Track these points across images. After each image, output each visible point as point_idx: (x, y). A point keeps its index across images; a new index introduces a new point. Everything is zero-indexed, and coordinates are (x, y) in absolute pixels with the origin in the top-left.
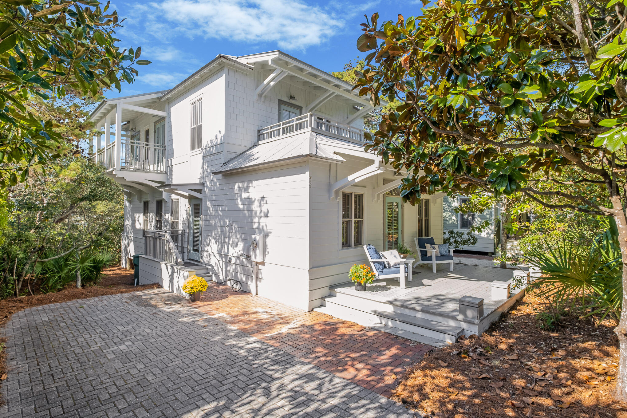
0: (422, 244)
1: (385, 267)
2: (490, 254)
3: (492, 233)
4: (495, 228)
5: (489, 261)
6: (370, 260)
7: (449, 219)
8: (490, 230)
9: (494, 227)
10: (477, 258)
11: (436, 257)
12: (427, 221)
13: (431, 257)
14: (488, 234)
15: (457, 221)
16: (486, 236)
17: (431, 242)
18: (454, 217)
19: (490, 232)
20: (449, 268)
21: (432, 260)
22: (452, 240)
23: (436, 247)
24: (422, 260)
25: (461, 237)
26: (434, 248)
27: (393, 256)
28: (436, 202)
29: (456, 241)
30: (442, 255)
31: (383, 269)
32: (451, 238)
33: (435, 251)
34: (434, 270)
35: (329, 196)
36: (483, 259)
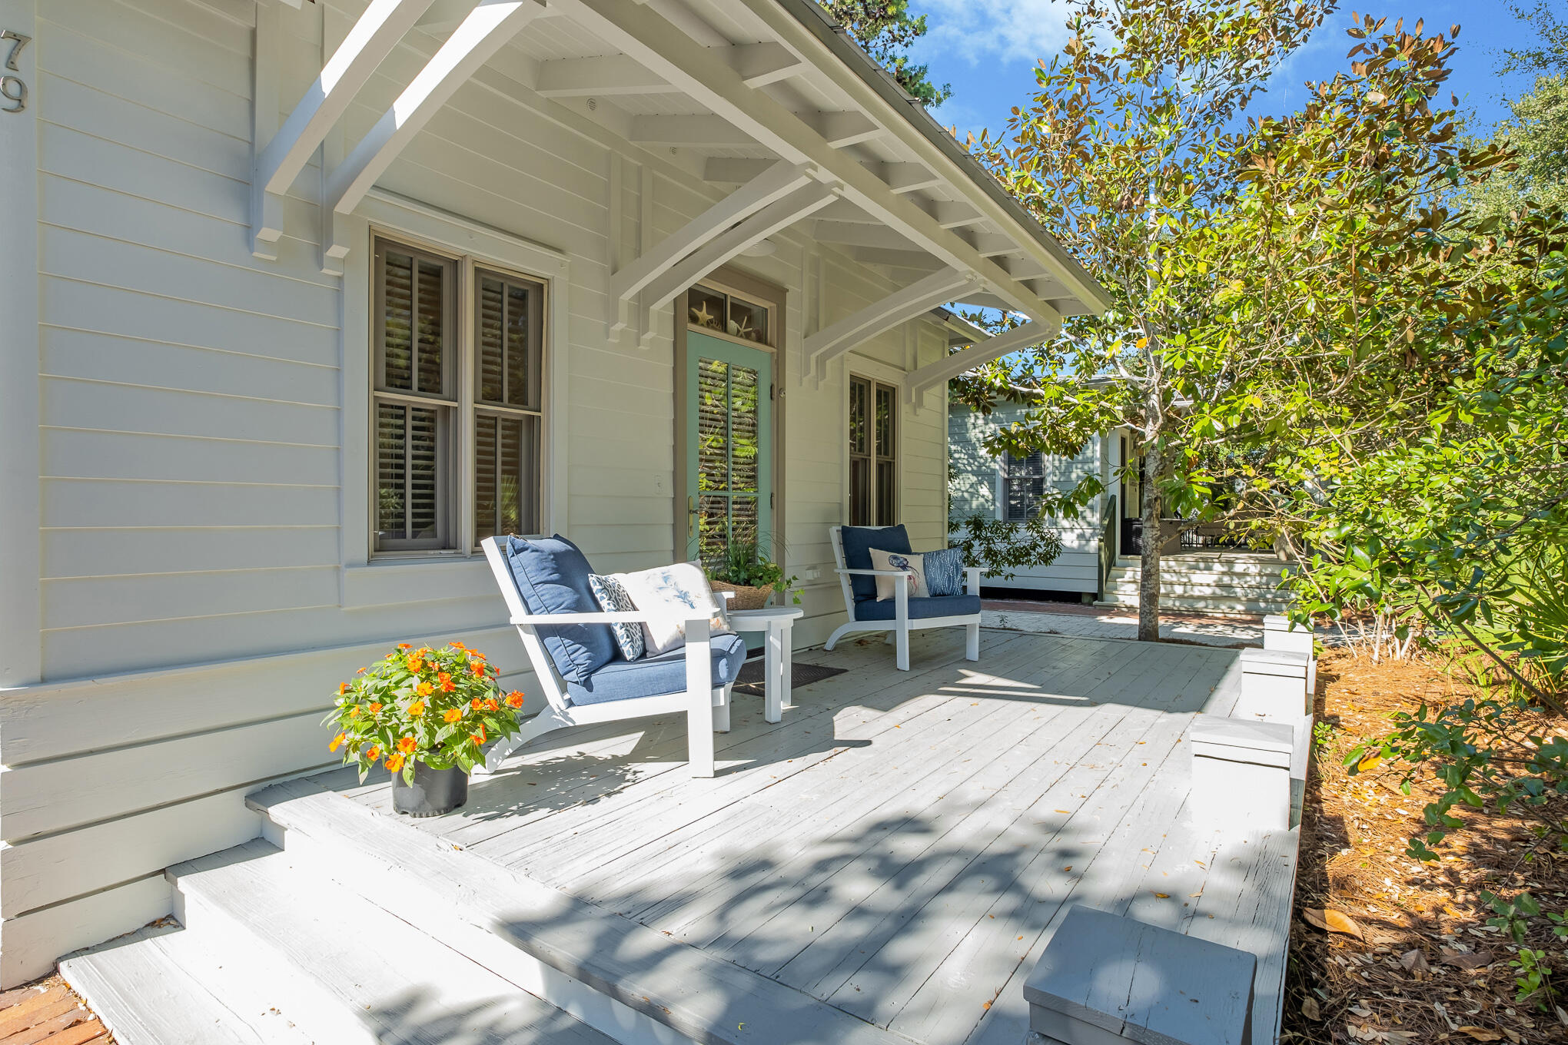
0: (856, 554)
1: (617, 656)
2: (1085, 599)
3: (1093, 535)
4: (1102, 519)
5: (1088, 620)
6: (518, 615)
7: (972, 495)
8: (1089, 524)
9: (1098, 515)
10: (1052, 612)
11: (911, 600)
12: (887, 471)
13: (891, 602)
14: (1081, 536)
15: (994, 500)
16: (1076, 544)
17: (898, 544)
18: (984, 490)
19: (1088, 532)
20: (963, 646)
21: (892, 616)
22: (978, 549)
23: (916, 562)
24: (860, 616)
25: (1006, 537)
26: (904, 567)
27: (671, 593)
28: (920, 403)
29: (990, 554)
30: (937, 595)
31: (591, 671)
32: (976, 543)
33: (905, 574)
34: (903, 660)
35: (249, 230)
36: (1071, 613)
